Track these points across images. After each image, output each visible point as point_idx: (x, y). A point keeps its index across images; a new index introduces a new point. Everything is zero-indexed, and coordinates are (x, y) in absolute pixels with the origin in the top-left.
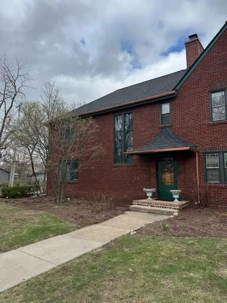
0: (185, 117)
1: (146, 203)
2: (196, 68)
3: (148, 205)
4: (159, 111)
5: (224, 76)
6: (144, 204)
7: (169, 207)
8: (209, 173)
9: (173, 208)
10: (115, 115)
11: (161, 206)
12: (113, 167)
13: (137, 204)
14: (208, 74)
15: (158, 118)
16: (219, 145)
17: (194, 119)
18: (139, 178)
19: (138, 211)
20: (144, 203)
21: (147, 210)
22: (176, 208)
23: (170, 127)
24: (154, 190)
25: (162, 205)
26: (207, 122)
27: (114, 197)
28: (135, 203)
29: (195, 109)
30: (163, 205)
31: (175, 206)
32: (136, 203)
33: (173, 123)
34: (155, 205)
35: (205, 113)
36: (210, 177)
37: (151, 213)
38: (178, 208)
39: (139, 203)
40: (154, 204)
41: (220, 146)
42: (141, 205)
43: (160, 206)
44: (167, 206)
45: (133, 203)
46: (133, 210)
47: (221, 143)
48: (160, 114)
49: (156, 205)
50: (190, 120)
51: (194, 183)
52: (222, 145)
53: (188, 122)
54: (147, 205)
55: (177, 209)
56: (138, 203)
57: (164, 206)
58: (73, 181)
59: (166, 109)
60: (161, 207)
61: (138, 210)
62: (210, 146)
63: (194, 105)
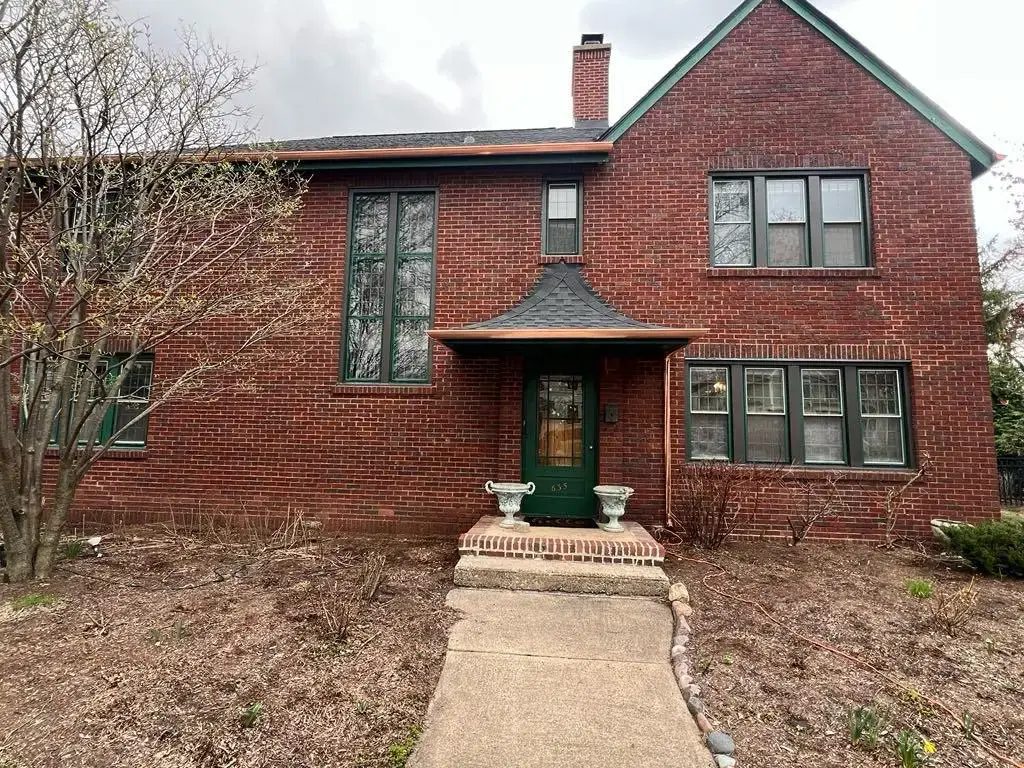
0: (630, 238)
1: (523, 548)
2: (671, 89)
3: (533, 553)
4: (540, 204)
5: (755, 136)
6: (513, 551)
7: (624, 556)
8: (698, 428)
9: (640, 562)
10: (356, 191)
11: (590, 554)
12: (335, 395)
13: (481, 553)
14: (709, 118)
15: (537, 230)
16: (735, 341)
17: (660, 252)
18: (447, 441)
19: (497, 587)
20: (516, 548)
21: (541, 577)
22: (653, 559)
23: (581, 264)
24: (527, 488)
25: (594, 551)
26: (700, 266)
27: (330, 516)
28: (471, 548)
29: (665, 220)
30: (600, 553)
31: (647, 554)
32: (477, 549)
33: (589, 253)
34: (566, 551)
35: (694, 238)
36: (697, 440)
37: (558, 590)
38: (662, 559)
39: (492, 549)
40: (559, 550)
41: (738, 347)
42: (501, 555)
43: (583, 554)
44: (613, 554)
45: (464, 548)
46: (474, 584)
47: (741, 337)
48: (543, 217)
49: (569, 554)
50: (646, 252)
51: (653, 461)
52: (743, 341)
53: (640, 257)
54: (529, 556)
55: (657, 564)
56: (488, 546)
57: (603, 556)
58: (114, 449)
59: (562, 202)
60: (587, 559)
61: (498, 580)
62: (706, 341)
63: (663, 207)
